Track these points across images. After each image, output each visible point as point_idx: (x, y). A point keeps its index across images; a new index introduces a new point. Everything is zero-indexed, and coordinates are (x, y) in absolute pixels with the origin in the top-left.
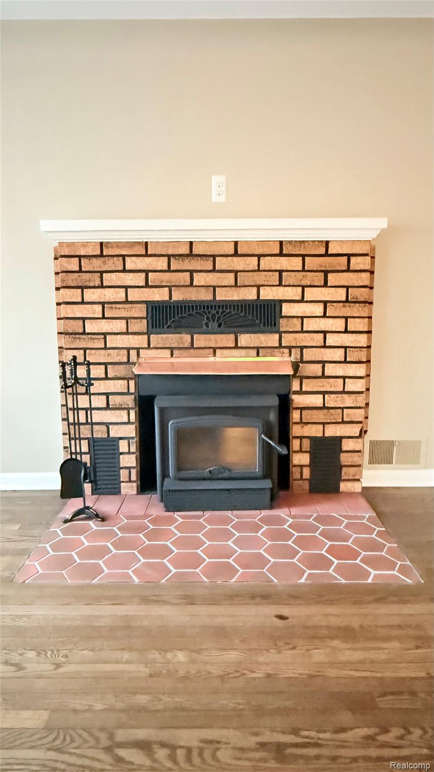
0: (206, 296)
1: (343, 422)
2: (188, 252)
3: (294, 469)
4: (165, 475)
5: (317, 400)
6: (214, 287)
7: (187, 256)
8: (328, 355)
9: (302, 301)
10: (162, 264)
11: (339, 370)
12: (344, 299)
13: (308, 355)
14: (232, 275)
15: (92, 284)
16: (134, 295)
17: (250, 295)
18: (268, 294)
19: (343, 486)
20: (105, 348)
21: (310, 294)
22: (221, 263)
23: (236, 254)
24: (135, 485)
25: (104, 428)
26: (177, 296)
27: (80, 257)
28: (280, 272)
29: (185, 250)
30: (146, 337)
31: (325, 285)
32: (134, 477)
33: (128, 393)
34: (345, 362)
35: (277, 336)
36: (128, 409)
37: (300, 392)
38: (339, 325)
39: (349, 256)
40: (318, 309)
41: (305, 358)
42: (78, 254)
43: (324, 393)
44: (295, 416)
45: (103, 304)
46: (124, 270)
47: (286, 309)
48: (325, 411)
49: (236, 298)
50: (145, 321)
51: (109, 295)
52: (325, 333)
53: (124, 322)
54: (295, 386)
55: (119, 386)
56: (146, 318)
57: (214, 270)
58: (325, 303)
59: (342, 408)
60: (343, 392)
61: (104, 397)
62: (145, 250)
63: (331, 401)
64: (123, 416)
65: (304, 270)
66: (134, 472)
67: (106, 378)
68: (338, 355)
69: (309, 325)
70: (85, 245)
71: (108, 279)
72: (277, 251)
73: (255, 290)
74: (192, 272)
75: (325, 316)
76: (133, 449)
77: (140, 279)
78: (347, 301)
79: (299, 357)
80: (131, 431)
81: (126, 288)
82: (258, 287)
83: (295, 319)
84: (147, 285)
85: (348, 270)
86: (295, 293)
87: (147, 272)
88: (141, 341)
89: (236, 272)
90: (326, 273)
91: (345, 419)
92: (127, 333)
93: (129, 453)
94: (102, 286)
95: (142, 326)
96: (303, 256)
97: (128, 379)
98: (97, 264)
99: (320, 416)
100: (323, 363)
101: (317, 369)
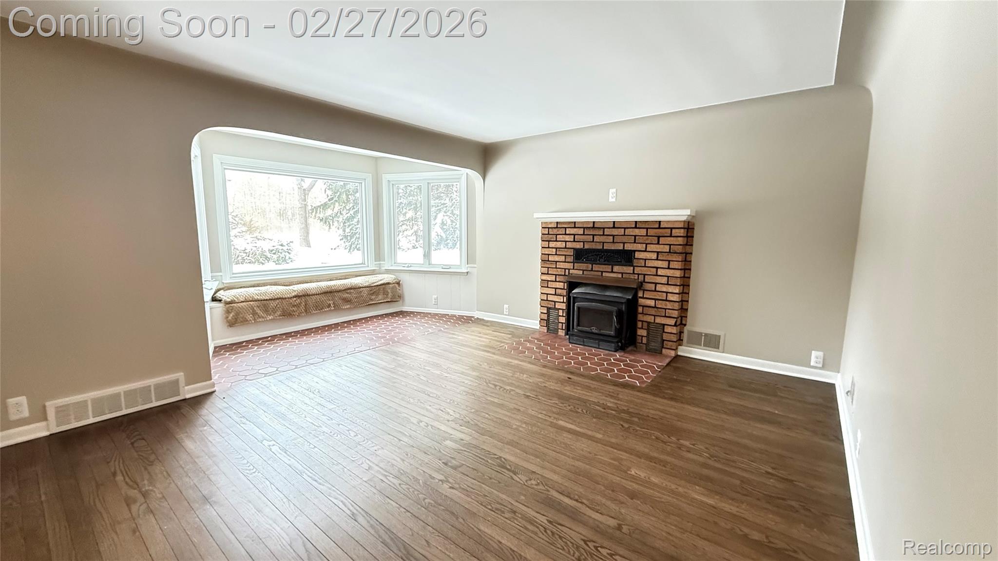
0: (600, 247)
1: (665, 316)
2: (592, 226)
3: (638, 337)
4: (573, 328)
5: (652, 303)
6: (603, 243)
7: (592, 228)
8: (658, 280)
9: (645, 251)
10: (581, 231)
11: (664, 288)
12: (668, 251)
13: (648, 279)
14: (612, 237)
15: (552, 240)
16: (569, 245)
17: (620, 247)
18: (628, 247)
19: (664, 351)
20: (556, 268)
21: (650, 248)
22: (607, 232)
23: (614, 227)
24: (564, 331)
25: (553, 303)
26: (586, 247)
27: (549, 228)
28: (635, 236)
29: (591, 225)
30: (572, 264)
31: (658, 243)
32: (564, 328)
33: (564, 289)
34: (668, 284)
35: (632, 268)
36: (564, 296)
37: (643, 298)
38: (665, 264)
39: (672, 229)
40: (654, 256)
41: (646, 280)
42: (548, 226)
43: (655, 300)
44: (640, 309)
45: (556, 248)
46: (565, 234)
47: (637, 255)
48: (656, 309)
49: (613, 248)
50: (572, 257)
51: (559, 245)
52: (657, 268)
53: (564, 257)
54: (640, 294)
55: (561, 285)
56: (573, 255)
57: (603, 235)
58: (658, 253)
59: (666, 309)
60: (666, 300)
61: (554, 290)
62: (574, 225)
63: (659, 304)
64: (561, 299)
65: (647, 235)
66: (564, 325)
67: (556, 281)
68: (664, 280)
69: (649, 264)
70: (551, 223)
71: (560, 238)
72: (634, 226)
73: (622, 245)
74: (594, 235)
75: (657, 259)
77: (571, 238)
78: (670, 252)
79: (643, 279)
80: (564, 306)
81: (566, 242)
82: (624, 243)
83: (641, 260)
84: (574, 241)
85: (671, 236)
86: (641, 247)
87: (574, 235)
88: (570, 266)
89: (614, 236)
90: (659, 237)
91: (667, 315)
92: (565, 262)
93: (563, 316)
94: (556, 241)
95: (571, 259)
96: (647, 229)
97: (564, 283)
98: (555, 231)
99: (653, 311)
100: (656, 284)
101: (652, 287)
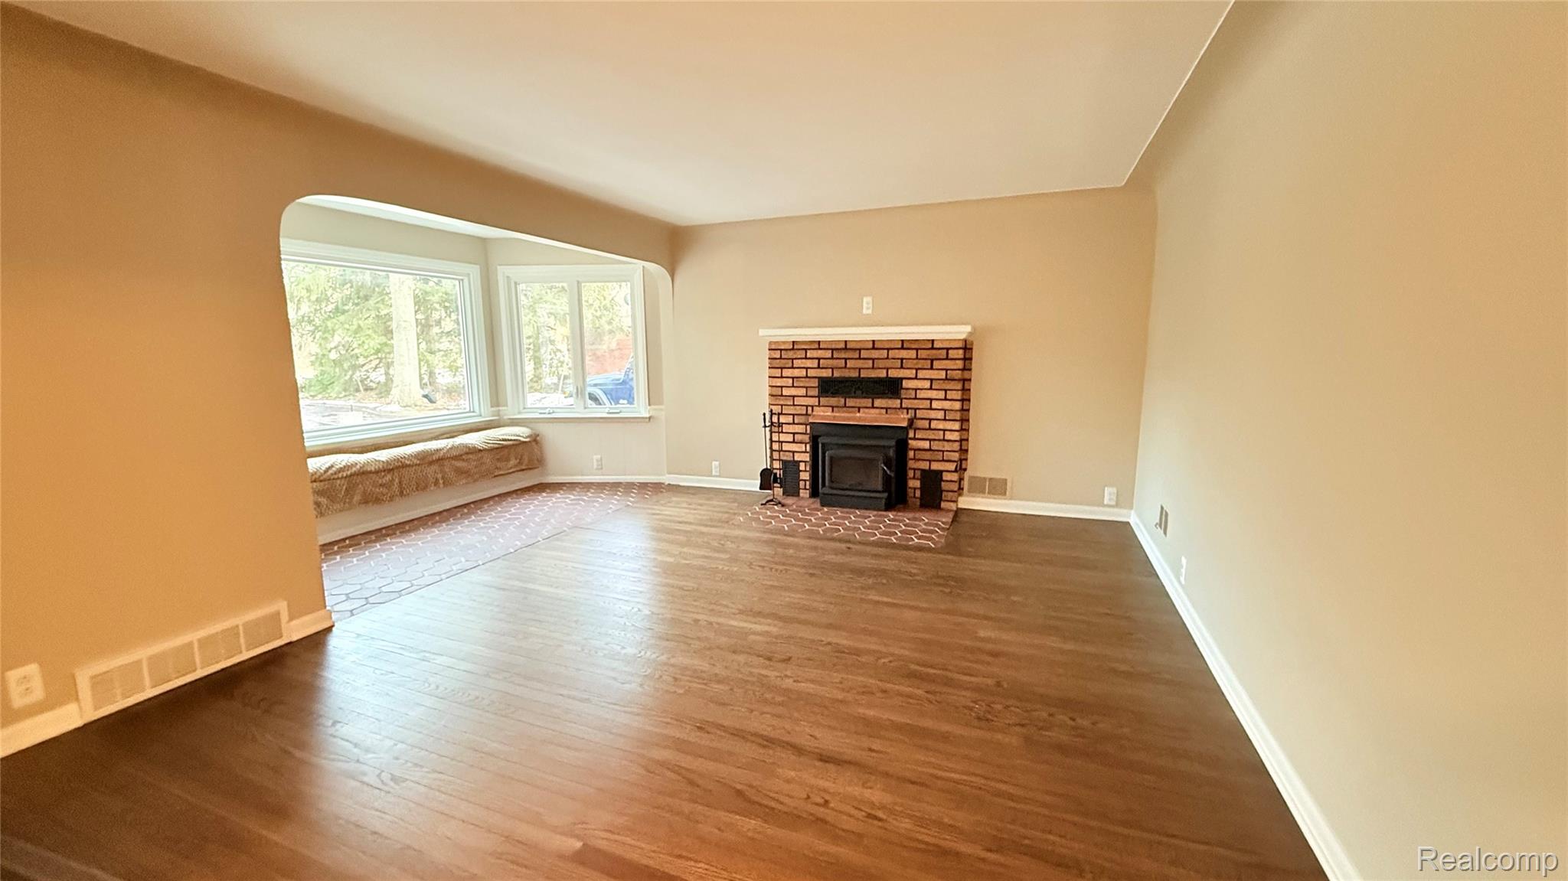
0: (854, 374)
1: (943, 460)
2: (844, 347)
3: (909, 490)
4: (824, 485)
5: (926, 445)
6: (860, 369)
7: (843, 349)
8: (933, 414)
9: (916, 378)
10: (828, 354)
11: (941, 425)
12: (944, 377)
13: (919, 414)
14: (871, 362)
15: (787, 366)
16: (811, 373)
17: (883, 374)
18: (893, 374)
19: (943, 505)
20: (794, 405)
21: (921, 374)
22: (864, 354)
23: (874, 348)
24: (808, 491)
25: (791, 454)
26: (837, 374)
27: (781, 350)
28: (902, 359)
29: (842, 346)
30: (817, 399)
31: (932, 368)
32: (808, 487)
33: (805, 434)
34: (945, 420)
35: (899, 401)
36: (806, 444)
37: (915, 439)
38: (941, 395)
39: (948, 349)
40: (927, 384)
41: (918, 416)
42: (780, 348)
43: (930, 440)
44: (911, 454)
45: (793, 378)
46: (806, 358)
47: (905, 384)
48: (931, 452)
49: (873, 376)
50: (817, 389)
51: (796, 373)
52: (931, 400)
53: (805, 389)
54: (911, 435)
55: (800, 429)
56: (818, 387)
57: (860, 358)
58: (932, 380)
59: (943, 451)
60: (944, 440)
61: (792, 435)
62: (818, 345)
63: (935, 446)
64: (802, 447)
65: (917, 358)
66: (808, 483)
67: (794, 423)
68: (940, 415)
69: (920, 394)
70: (784, 343)
71: (797, 363)
72: (900, 346)
73: (885, 371)
74: (846, 359)
75: (931, 388)
76: (808, 469)
77: (815, 363)
78: (946, 379)
79: (913, 415)
80: (807, 457)
81: (807, 368)
82: (887, 369)
83: (911, 391)
84: (819, 367)
85: (947, 359)
86: (911, 373)
87: (819, 359)
88: (814, 401)
89: (873, 360)
90: (932, 361)
91: (945, 458)
92: (807, 396)
93: (805, 471)
94: (793, 368)
95: (815, 392)
96: (917, 350)
97: (806, 425)
98: (791, 354)
99: (927, 456)
100: (930, 420)
101: (926, 424)
